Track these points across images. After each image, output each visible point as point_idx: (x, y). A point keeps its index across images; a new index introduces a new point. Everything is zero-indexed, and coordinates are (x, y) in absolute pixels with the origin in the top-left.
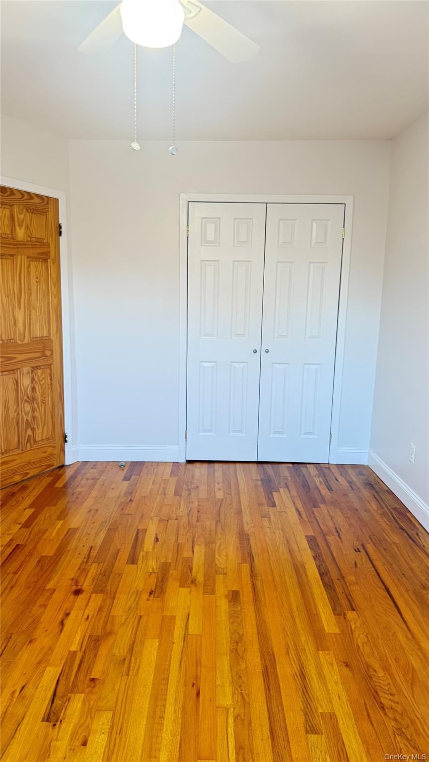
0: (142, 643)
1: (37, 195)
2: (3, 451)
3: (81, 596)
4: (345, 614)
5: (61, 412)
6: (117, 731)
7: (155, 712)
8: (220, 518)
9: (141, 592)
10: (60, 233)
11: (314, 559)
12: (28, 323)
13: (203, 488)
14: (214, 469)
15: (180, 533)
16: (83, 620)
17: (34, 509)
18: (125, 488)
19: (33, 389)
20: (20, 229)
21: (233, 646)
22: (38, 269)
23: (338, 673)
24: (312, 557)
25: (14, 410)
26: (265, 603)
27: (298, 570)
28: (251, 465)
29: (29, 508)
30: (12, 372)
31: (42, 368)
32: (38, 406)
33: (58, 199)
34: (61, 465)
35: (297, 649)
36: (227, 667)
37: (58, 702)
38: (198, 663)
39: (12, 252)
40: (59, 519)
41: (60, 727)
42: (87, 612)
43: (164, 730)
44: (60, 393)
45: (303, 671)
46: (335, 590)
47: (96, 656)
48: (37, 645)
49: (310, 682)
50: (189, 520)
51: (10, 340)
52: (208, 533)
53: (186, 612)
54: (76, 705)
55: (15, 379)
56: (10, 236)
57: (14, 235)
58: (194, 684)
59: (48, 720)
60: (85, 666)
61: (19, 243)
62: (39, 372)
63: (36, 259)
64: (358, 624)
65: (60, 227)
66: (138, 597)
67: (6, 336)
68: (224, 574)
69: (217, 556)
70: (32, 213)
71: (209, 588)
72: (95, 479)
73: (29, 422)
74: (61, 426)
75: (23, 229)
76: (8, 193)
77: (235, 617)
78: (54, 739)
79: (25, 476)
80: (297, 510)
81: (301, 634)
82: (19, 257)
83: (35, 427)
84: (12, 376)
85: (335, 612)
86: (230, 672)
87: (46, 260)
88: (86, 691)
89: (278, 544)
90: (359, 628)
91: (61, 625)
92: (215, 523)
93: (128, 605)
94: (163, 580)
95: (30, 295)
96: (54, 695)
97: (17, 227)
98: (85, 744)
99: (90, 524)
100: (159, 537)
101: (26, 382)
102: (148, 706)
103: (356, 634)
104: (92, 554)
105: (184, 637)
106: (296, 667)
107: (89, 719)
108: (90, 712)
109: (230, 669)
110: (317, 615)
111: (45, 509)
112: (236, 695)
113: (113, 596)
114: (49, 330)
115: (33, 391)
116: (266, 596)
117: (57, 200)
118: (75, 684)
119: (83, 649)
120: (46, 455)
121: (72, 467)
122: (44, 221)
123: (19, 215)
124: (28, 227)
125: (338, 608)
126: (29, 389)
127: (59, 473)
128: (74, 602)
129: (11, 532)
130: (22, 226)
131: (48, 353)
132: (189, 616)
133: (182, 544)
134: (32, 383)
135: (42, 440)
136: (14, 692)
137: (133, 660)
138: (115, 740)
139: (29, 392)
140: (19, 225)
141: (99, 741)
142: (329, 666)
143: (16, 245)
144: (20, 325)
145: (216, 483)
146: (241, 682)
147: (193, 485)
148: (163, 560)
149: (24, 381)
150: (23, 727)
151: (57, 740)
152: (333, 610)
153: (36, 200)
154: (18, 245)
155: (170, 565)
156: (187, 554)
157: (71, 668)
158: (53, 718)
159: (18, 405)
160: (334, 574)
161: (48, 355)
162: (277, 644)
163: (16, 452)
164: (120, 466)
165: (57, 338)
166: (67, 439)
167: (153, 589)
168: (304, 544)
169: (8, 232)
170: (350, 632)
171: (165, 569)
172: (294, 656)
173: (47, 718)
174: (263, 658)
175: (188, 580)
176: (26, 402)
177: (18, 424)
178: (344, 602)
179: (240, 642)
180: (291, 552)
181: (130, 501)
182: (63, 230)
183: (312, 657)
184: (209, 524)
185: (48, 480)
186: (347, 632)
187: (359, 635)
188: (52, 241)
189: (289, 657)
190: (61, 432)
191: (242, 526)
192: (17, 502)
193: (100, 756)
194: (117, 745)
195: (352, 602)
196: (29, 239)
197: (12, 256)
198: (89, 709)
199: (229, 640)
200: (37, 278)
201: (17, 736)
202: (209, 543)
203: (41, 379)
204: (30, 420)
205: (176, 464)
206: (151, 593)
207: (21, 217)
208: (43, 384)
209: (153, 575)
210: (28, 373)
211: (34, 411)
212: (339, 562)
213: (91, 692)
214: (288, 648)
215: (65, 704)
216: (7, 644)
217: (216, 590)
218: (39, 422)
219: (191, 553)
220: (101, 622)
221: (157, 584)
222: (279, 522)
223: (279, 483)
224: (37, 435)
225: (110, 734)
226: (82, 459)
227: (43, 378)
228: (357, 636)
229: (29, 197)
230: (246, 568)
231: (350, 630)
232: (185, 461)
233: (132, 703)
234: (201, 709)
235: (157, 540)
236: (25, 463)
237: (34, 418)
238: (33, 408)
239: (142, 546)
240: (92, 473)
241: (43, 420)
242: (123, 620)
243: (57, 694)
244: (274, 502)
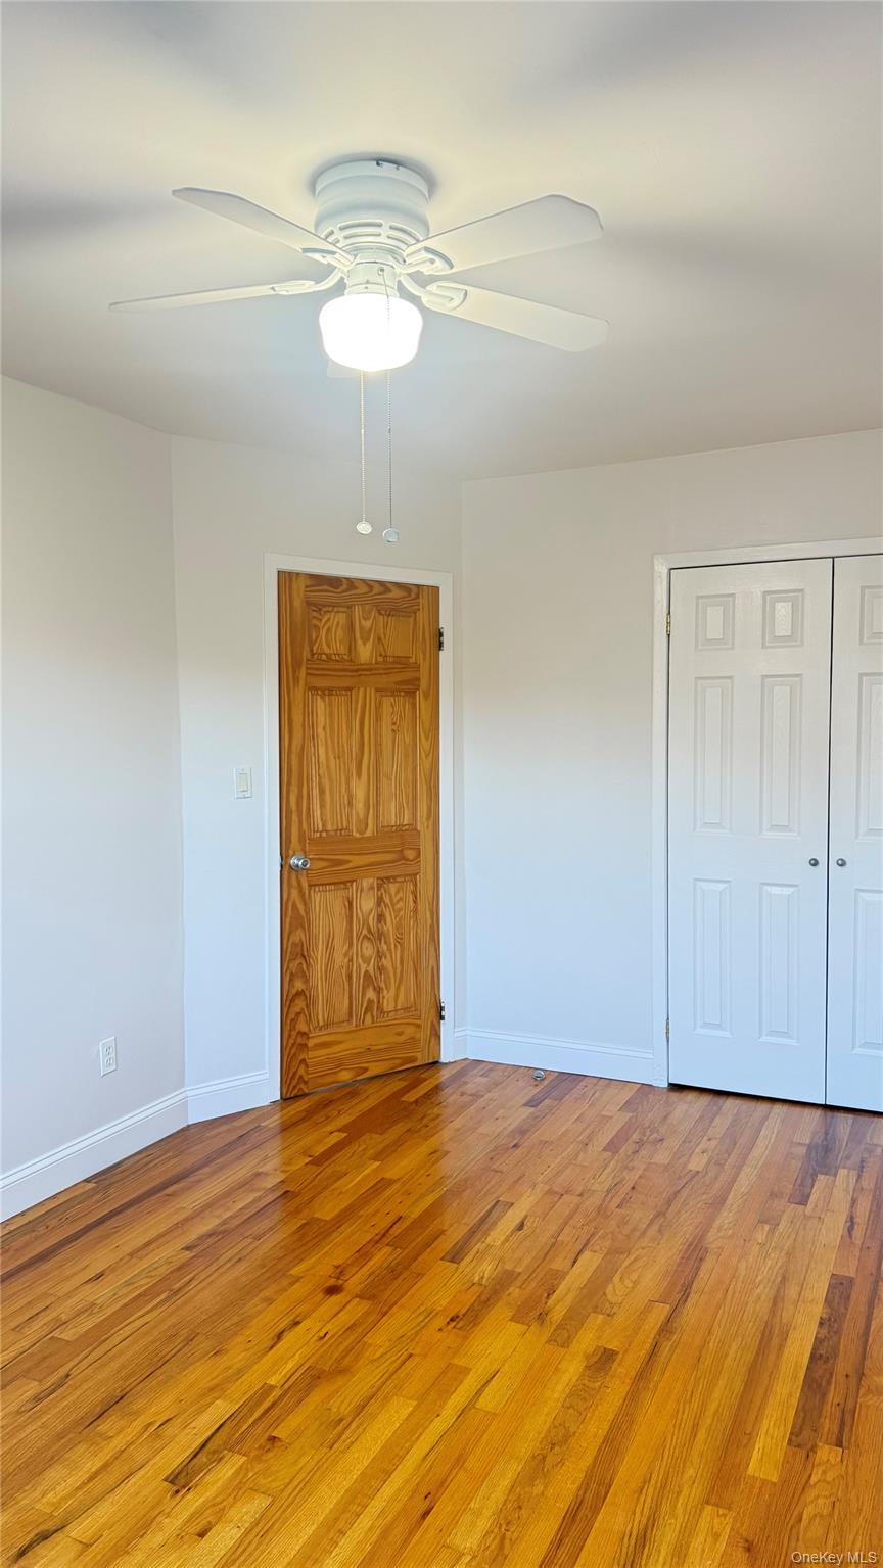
0: (387, 1399)
1: (398, 585)
2: (321, 1023)
3: (335, 1299)
4: (813, 1449)
5: (432, 962)
6: (261, 1531)
7: (337, 1519)
8: (667, 1209)
9: (437, 1313)
10: (441, 645)
11: (821, 1324)
12: (375, 802)
13: (673, 1143)
14: (720, 1108)
15: (571, 1222)
16: (315, 1338)
17: (346, 1134)
18: (518, 1122)
19: (381, 918)
20: (364, 644)
21: (542, 1449)
22: (396, 708)
23: (718, 1556)
24: (818, 1319)
25: (344, 951)
26: (656, 1387)
27: (770, 1339)
28: (807, 1111)
29: (339, 1130)
30: (342, 886)
31: (398, 880)
32: (389, 949)
33: (438, 588)
34: (431, 1061)
35: (664, 1487)
36: (505, 1483)
37: (203, 1458)
38: (460, 1461)
39: (347, 683)
40: (375, 1158)
41: (183, 1497)
42: (329, 1326)
43: (334, 1554)
44: (432, 926)
45: (649, 1531)
46: (824, 1396)
47: (300, 1402)
48: (224, 1361)
49: (649, 1556)
50: (603, 1201)
51: (341, 830)
52: (624, 1233)
53: (495, 1367)
54: (225, 1471)
55: (348, 899)
56: (346, 657)
57: (353, 653)
58: (430, 1494)
59: (172, 1482)
60: (276, 1411)
61: (363, 667)
62: (393, 887)
63: (394, 693)
64: (830, 1477)
65: (441, 635)
66: (427, 1320)
67: (332, 825)
68: (608, 1315)
69: (616, 1279)
70: (389, 615)
71: (563, 1335)
72: (476, 1096)
73: (370, 976)
74: (433, 988)
75: (369, 645)
76: (345, 587)
77: (581, 1398)
78: (166, 1511)
79: (362, 1074)
80: (851, 1219)
81: (691, 1462)
82: (361, 690)
83: (383, 985)
84: (341, 893)
85: (794, 1439)
86: (506, 1493)
87: (411, 694)
88: (252, 1454)
89: (758, 1281)
90: (828, 1483)
91: (276, 1339)
92: (651, 1216)
93: (400, 1332)
94: (486, 1302)
95: (379, 754)
96: (204, 1446)
97: (359, 642)
98: (202, 1535)
99: (422, 1175)
100: (528, 1224)
101: (366, 904)
102: (332, 1506)
103: (811, 1494)
104: (391, 1232)
105: (463, 1410)
106: (640, 1519)
107: (231, 1499)
108: (238, 1489)
109: (509, 1487)
110: (751, 1437)
111: (363, 1138)
112: (492, 1536)
113: (385, 1310)
114: (414, 815)
115: (379, 921)
116: (667, 1374)
117: (436, 590)
118: (242, 1439)
119: (286, 1386)
120: (402, 1039)
121: (449, 1068)
122: (411, 627)
123: (363, 622)
124: (379, 639)
125: (806, 1433)
126: (371, 917)
127: (422, 1075)
128: (319, 1304)
129: (289, 1168)
130: (368, 640)
131: (410, 854)
132: (494, 1376)
133: (563, 1242)
134: (379, 904)
135: (396, 1011)
136: (150, 1424)
137: (354, 1425)
138: (250, 1543)
139: (372, 922)
140: (362, 638)
141: (225, 1537)
142: (710, 1540)
143: (356, 671)
144: (360, 806)
145: (705, 1138)
146: (516, 1516)
147: (655, 1135)
148: (508, 1266)
149: (363, 902)
150: (133, 1480)
151: (168, 1516)
152: (791, 1434)
153: (396, 593)
154: (359, 671)
155: (516, 1279)
156: (559, 1264)
157: (252, 1411)
158: (182, 1480)
159: (351, 945)
160: (843, 1365)
161: (411, 858)
162: (629, 1469)
163: (347, 1027)
164: (535, 1076)
165: (428, 827)
166: (443, 1013)
167: (461, 1314)
168: (819, 1288)
169: (343, 650)
170: (800, 1487)
171: (504, 1280)
172: (649, 1499)
173: (172, 1479)
174: (585, 1486)
175: (532, 1312)
176: (365, 941)
177: (350, 977)
178: (828, 1425)
179: (561, 1447)
180: (776, 1301)
181: (515, 1146)
182: (446, 639)
183: (685, 1510)
184: (639, 1215)
185: (396, 1085)
186: (793, 1486)
187: (817, 1497)
188: (424, 659)
189: (638, 1499)
190: (433, 1000)
191: (706, 1232)
192: (328, 1118)
193: (213, 1559)
194: (247, 1553)
195: (847, 1429)
196: (380, 659)
197: (350, 689)
198: (241, 1482)
199: (542, 1435)
200: (394, 724)
201: (117, 1491)
202: (615, 1253)
203: (395, 900)
204: (372, 972)
205: (647, 1088)
206: (452, 1320)
207: (367, 624)
208: (400, 910)
209: (475, 1288)
210: (372, 888)
211: (380, 955)
212: (874, 1340)
213: (258, 1458)
214: (646, 1481)
215: (211, 1464)
216: (184, 1347)
217: (575, 1341)
218: (390, 977)
219: (570, 1264)
220: (342, 1348)
221: (473, 1305)
222: (793, 1236)
223: (848, 1158)
224: (385, 1001)
225: (248, 1532)
226: (473, 1055)
227: (401, 899)
228: (809, 1499)
229: (381, 589)
230: (661, 1312)
231: (804, 1481)
232: (666, 1086)
233: (310, 1496)
234: (416, 1538)
235: (521, 1226)
236: (362, 1050)
237: (381, 969)
238: (378, 952)
239: (486, 1234)
240: (476, 1082)
241: (398, 971)
242: (378, 1354)
243: (209, 1446)
244: (808, 1196)
